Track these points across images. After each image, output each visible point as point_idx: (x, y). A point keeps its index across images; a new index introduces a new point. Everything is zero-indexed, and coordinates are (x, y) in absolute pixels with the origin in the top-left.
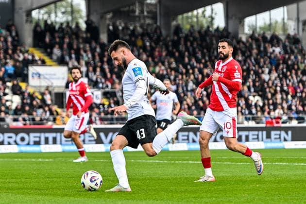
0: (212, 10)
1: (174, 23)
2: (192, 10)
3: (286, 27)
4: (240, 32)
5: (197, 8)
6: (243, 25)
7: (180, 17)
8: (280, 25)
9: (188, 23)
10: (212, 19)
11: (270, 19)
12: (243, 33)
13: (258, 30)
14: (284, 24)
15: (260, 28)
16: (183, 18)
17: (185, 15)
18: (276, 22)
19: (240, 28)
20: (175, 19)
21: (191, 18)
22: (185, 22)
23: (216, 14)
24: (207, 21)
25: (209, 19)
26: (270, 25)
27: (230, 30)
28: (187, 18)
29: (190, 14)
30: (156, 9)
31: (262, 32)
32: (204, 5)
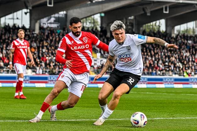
0: (160, 22)
1: (141, 29)
2: (150, 22)
3: (195, 31)
4: (172, 33)
5: (152, 21)
6: (174, 30)
7: (144, 26)
8: (192, 30)
9: (148, 28)
10: (159, 26)
11: (187, 27)
12: (174, 33)
13: (181, 32)
14: (194, 29)
15: (182, 31)
16: (145, 26)
17: (147, 25)
18: (190, 29)
19: (173, 31)
20: (142, 26)
21: (150, 26)
22: (146, 28)
23: (161, 24)
24: (157, 28)
25: (158, 27)
26: (187, 30)
27: (168, 32)
28: (148, 26)
29: (149, 24)
30: (133, 21)
31: (183, 33)
32: (156, 20)
